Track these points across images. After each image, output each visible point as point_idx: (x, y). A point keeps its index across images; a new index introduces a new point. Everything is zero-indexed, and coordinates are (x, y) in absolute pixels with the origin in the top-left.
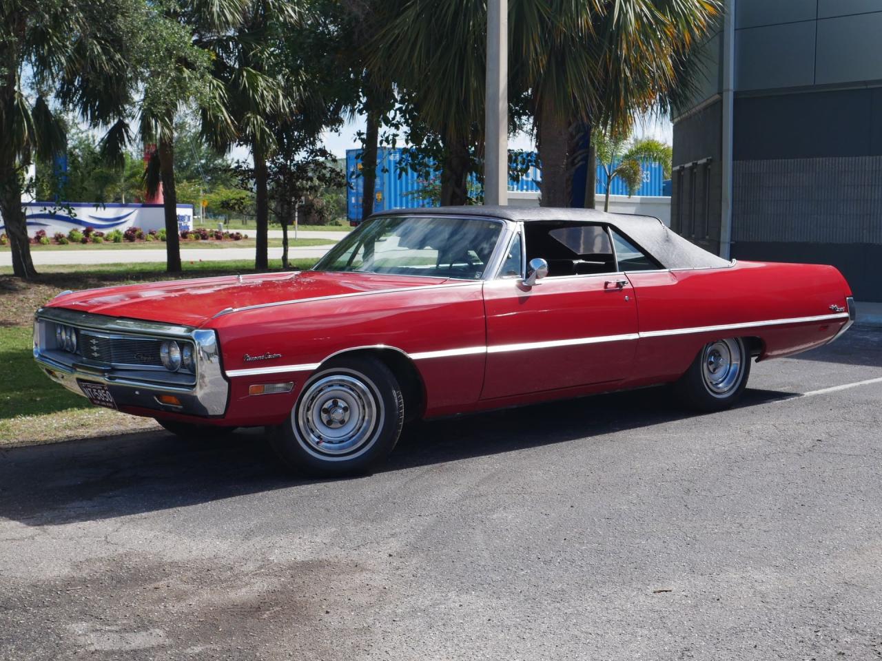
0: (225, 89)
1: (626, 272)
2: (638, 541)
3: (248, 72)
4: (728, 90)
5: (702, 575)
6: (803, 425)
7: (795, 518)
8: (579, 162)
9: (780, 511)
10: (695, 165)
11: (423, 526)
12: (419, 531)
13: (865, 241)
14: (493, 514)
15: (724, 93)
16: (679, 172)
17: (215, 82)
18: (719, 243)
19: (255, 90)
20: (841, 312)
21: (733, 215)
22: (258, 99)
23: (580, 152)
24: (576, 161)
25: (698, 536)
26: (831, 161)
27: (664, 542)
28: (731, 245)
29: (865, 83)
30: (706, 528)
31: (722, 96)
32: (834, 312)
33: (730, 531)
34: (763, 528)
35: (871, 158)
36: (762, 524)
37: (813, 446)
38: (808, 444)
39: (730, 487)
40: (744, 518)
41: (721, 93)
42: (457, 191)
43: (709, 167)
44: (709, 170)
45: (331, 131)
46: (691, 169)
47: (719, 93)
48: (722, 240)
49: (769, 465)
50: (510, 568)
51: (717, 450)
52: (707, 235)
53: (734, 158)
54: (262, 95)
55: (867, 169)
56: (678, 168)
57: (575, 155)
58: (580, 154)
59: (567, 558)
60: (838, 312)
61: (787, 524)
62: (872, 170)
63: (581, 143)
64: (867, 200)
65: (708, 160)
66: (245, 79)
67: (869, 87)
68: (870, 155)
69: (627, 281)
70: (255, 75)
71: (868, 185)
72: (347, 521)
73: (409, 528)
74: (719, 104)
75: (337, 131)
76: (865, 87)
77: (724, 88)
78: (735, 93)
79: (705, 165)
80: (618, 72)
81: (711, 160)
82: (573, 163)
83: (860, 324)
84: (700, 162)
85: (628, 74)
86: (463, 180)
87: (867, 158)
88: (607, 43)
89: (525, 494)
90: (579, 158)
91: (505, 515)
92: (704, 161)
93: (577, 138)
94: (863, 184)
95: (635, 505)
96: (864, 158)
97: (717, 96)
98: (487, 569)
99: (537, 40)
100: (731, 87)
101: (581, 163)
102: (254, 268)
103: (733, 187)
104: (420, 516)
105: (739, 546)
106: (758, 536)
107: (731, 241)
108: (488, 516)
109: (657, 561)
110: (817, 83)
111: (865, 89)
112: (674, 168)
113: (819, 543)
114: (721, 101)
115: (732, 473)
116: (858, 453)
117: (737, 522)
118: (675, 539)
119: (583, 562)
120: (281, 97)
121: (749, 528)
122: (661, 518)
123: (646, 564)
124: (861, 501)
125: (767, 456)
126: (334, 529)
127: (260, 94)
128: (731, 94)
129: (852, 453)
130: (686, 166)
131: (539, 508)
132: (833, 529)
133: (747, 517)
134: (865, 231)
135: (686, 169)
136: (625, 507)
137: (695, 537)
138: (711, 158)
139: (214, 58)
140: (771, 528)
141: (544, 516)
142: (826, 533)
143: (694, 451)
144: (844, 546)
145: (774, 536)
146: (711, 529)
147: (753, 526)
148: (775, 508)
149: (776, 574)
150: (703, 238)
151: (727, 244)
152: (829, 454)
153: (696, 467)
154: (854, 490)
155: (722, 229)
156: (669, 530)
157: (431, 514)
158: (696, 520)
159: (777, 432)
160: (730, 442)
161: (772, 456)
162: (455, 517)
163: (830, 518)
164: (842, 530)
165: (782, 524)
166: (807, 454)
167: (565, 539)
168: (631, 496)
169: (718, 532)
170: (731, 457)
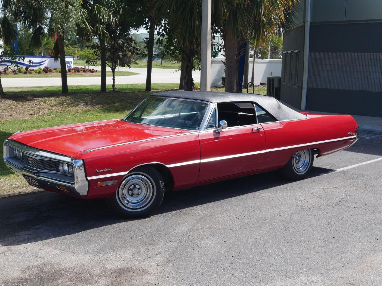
0: (88, 14)
1: (261, 123)
2: (263, 258)
3: (97, 6)
4: (308, 21)
5: (290, 278)
6: (335, 189)
7: (330, 245)
9: (324, 240)
11: (172, 247)
12: (170, 251)
13: (365, 90)
14: (202, 241)
16: (285, 54)
17: (83, 10)
18: (302, 88)
19: (100, 15)
20: (353, 135)
21: (308, 76)
22: (101, 18)
23: (242, 49)
24: (241, 53)
26: (351, 54)
27: (275, 259)
28: (307, 89)
29: (367, 20)
30: (292, 250)
31: (305, 24)
32: (350, 135)
33: (303, 252)
34: (317, 251)
35: (369, 53)
36: (316, 248)
37: (339, 202)
38: (337, 200)
39: (303, 226)
41: (304, 23)
42: (189, 64)
44: (299, 55)
45: (134, 30)
46: (291, 53)
47: (303, 23)
48: (303, 87)
49: (320, 213)
50: (209, 273)
51: (299, 203)
52: (297, 83)
53: (310, 51)
54: (103, 17)
55: (367, 58)
56: (285, 52)
57: (240, 51)
58: (242, 50)
59: (233, 268)
60: (352, 136)
61: (327, 248)
62: (369, 59)
63: (243, 46)
64: (366, 72)
65: (298, 51)
66: (96, 9)
67: (369, 22)
69: (261, 128)
70: (100, 8)
71: (367, 65)
72: (140, 245)
73: (166, 248)
74: (303, 27)
75: (136, 30)
76: (367, 22)
77: (306, 20)
78: (311, 23)
79: (297, 53)
80: (260, 19)
81: (299, 51)
82: (239, 54)
83: (362, 129)
84: (294, 51)
85: (264, 20)
86: (191, 60)
87: (367, 53)
88: (255, 7)
89: (216, 229)
90: (242, 52)
91: (207, 241)
92: (296, 51)
93: (241, 43)
94: (365, 65)
95: (263, 236)
96: (365, 53)
97: (303, 24)
98: (199, 274)
99: (225, 6)
100: (309, 20)
101: (243, 54)
102: (100, 91)
103: (309, 64)
104: (171, 242)
105: (306, 261)
106: (314, 256)
107: (307, 87)
108: (200, 242)
109: (271, 270)
110: (346, 20)
111: (367, 23)
112: (284, 52)
113: (340, 260)
114: (304, 26)
115: (304, 218)
116: (358, 206)
117: (306, 247)
118: (279, 257)
119: (240, 270)
120: (112, 16)
121: (311, 251)
122: (273, 244)
123: (266, 272)
124: (358, 235)
125: (319, 207)
126: (134, 249)
127: (102, 16)
128: (309, 23)
129: (355, 206)
130: (289, 52)
131: (222, 237)
132: (346, 252)
133: (310, 244)
134: (365, 85)
135: (289, 53)
136: (258, 237)
137: (288, 256)
138: (299, 50)
139: (82, 3)
140: (320, 251)
141: (224, 242)
142: (343, 254)
143: (289, 204)
144: (351, 261)
145: (321, 256)
146: (294, 251)
147: (312, 250)
148: (322, 239)
149: (321, 278)
150: (295, 85)
151: (305, 89)
152: (346, 207)
153: (289, 214)
154: (356, 229)
155: (303, 82)
156: (277, 251)
157: (176, 241)
158: (288, 246)
159: (324, 193)
160: (304, 199)
161: (321, 207)
162: (186, 243)
163: (345, 245)
164: (350, 252)
165: (325, 248)
166: (336, 207)
167: (232, 257)
168: (261, 231)
169: (297, 253)
170: (304, 208)
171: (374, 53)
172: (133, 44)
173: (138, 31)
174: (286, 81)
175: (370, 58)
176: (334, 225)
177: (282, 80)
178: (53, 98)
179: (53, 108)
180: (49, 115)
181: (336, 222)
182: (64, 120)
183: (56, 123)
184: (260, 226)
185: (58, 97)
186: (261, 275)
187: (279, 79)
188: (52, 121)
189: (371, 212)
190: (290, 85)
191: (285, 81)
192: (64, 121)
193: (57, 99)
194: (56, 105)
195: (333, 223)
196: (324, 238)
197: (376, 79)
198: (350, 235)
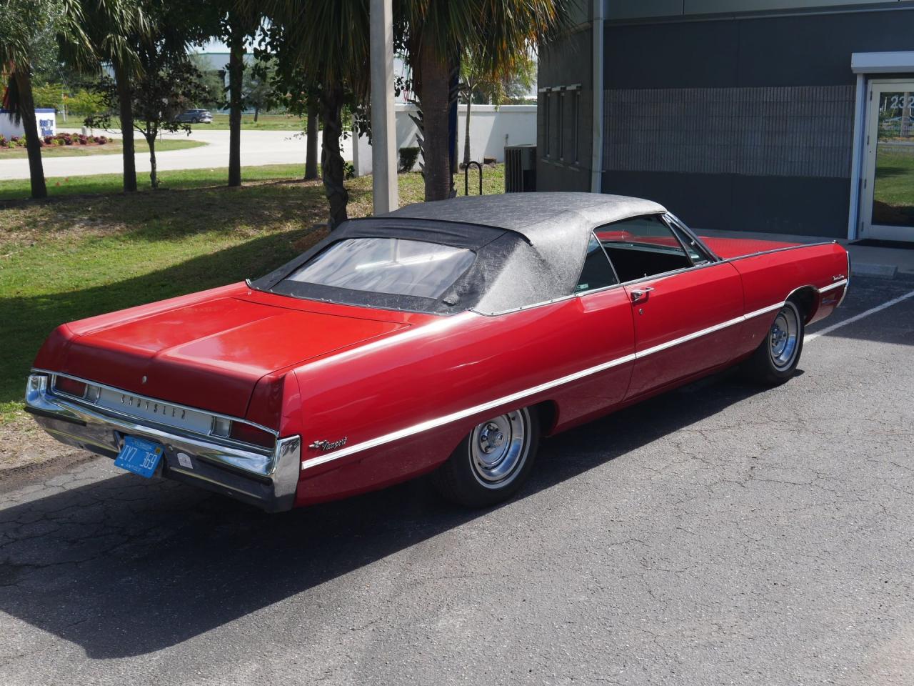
0: (82, 9)
2: (615, 669)
4: (598, 19)
6: (729, 430)
7: (775, 610)
9: (754, 596)
10: (563, 90)
11: (360, 651)
12: (356, 663)
13: (732, 171)
14: (438, 621)
15: (594, 22)
16: (545, 94)
17: (71, 1)
18: (590, 172)
19: (114, 11)
21: (604, 144)
22: (117, 18)
25: (679, 654)
28: (602, 174)
29: (733, 14)
30: (683, 636)
31: (592, 24)
33: (711, 640)
34: (746, 632)
35: (738, 89)
36: (742, 623)
37: (752, 468)
39: (688, 552)
40: (719, 612)
41: (591, 22)
43: (578, 93)
44: (578, 96)
45: (195, 45)
46: (558, 93)
47: (588, 22)
48: (593, 169)
49: (717, 505)
52: (577, 160)
53: (604, 89)
54: (122, 17)
55: (734, 101)
56: (544, 90)
61: (770, 622)
62: (740, 102)
64: (734, 130)
65: (577, 87)
67: (736, 18)
68: (737, 87)
71: (736, 116)
72: (269, 647)
73: (344, 655)
74: (589, 31)
76: (733, 18)
77: (595, 16)
78: (605, 22)
79: (573, 92)
80: (501, 12)
81: (580, 87)
84: (569, 88)
85: (511, 17)
86: (337, 114)
87: (735, 89)
89: (465, 576)
91: (451, 621)
92: (573, 87)
94: (730, 115)
95: (593, 592)
96: (731, 89)
97: (588, 24)
100: (601, 15)
102: (122, 191)
103: (604, 116)
104: (353, 630)
105: (730, 671)
106: (746, 650)
107: (603, 169)
108: (433, 626)
110: (686, 13)
111: (733, 21)
112: (541, 90)
113: (815, 659)
114: (591, 29)
115: (683, 525)
116: (803, 480)
117: (714, 622)
118: (655, 662)
120: (141, 15)
121: (731, 633)
122: (628, 618)
124: (835, 572)
125: (709, 488)
126: (255, 666)
127: (118, 13)
128: (601, 22)
129: (795, 480)
130: (554, 89)
131: (487, 605)
132: (822, 630)
133: (722, 610)
134: (732, 162)
135: (554, 92)
136: (583, 598)
137: (676, 656)
138: (579, 85)
140: (755, 632)
141: (495, 622)
142: (816, 637)
143: (631, 483)
144: (844, 662)
145: (763, 648)
146: (689, 639)
147: (734, 630)
148: (746, 590)
150: (573, 164)
151: (598, 174)
152: (773, 484)
153: (640, 514)
154: (820, 550)
155: (593, 158)
156: (643, 642)
157: (366, 626)
158: (668, 621)
159: (708, 445)
161: (714, 488)
162: (395, 630)
163: (812, 607)
164: (832, 630)
165: (765, 623)
166: (749, 484)
167: (530, 671)
168: (584, 574)
169: (699, 644)
170: (672, 493)
171: (752, 89)
172: (194, 79)
173: (203, 48)
174: (548, 156)
175: (741, 100)
176: (763, 542)
177: (539, 153)
178: (12, 211)
179: (14, 235)
180: (5, 254)
181: (764, 532)
182: (40, 263)
183: (22, 271)
184: (577, 558)
185: (23, 209)
187: (533, 151)
188: (12, 268)
189: (839, 494)
190: (562, 166)
191: (546, 156)
192: (40, 265)
193: (22, 212)
194: (19, 228)
195: (759, 538)
196: (750, 586)
197: (757, 146)
198: (813, 572)
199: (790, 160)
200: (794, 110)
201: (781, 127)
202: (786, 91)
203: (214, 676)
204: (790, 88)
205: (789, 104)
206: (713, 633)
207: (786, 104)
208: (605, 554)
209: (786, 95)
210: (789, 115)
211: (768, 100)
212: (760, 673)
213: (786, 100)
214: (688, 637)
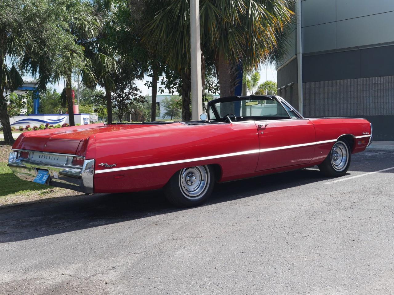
0: (92, 62)
2: (259, 268)
3: (101, 55)
4: (300, 53)
6: (344, 194)
7: (351, 249)
8: (237, 84)
9: (341, 244)
10: (287, 86)
11: (134, 260)
12: (130, 264)
14: (177, 251)
15: (298, 55)
16: (280, 90)
17: (87, 59)
19: (104, 62)
21: (303, 106)
22: (105, 66)
23: (237, 80)
24: (236, 84)
25: (295, 263)
26: (344, 81)
27: (275, 268)
29: (358, 47)
30: (299, 257)
33: (314, 259)
34: (333, 257)
36: (332, 253)
37: (352, 205)
38: (349, 204)
39: (311, 230)
40: (321, 250)
41: (296, 55)
42: (186, 98)
43: (293, 86)
44: (293, 88)
46: (285, 88)
49: (331, 216)
50: (178, 291)
51: (303, 208)
53: (303, 82)
54: (107, 66)
55: (360, 84)
56: (280, 88)
57: (235, 81)
58: (237, 81)
59: (215, 282)
61: (347, 253)
62: (362, 84)
63: (237, 76)
64: (361, 97)
65: (292, 83)
66: (100, 58)
67: (359, 49)
70: (104, 56)
71: (361, 91)
72: (91, 259)
73: (125, 262)
74: (296, 59)
76: (358, 49)
77: (298, 52)
79: (291, 86)
80: (252, 40)
82: (234, 85)
84: (289, 85)
85: (256, 42)
86: (188, 94)
87: (360, 79)
88: (246, 27)
89: (198, 237)
90: (237, 82)
91: (184, 251)
93: (236, 74)
94: (358, 90)
95: (258, 243)
96: (358, 79)
98: (162, 292)
99: (214, 25)
100: (301, 51)
103: (303, 94)
104: (135, 254)
105: (320, 270)
106: (331, 263)
108: (174, 253)
109: (270, 283)
110: (337, 48)
111: (358, 50)
112: (278, 89)
113: (368, 266)
115: (312, 222)
116: (376, 208)
117: (317, 253)
118: (281, 266)
119: (224, 285)
120: (115, 64)
121: (325, 257)
122: (273, 251)
123: (263, 286)
124: (386, 237)
125: (329, 211)
126: (81, 265)
127: (106, 64)
128: (301, 55)
129: (373, 209)
130: (283, 87)
131: (204, 246)
133: (323, 249)
136: (253, 245)
137: (293, 264)
138: (293, 82)
139: (84, 49)
140: (338, 256)
141: (205, 252)
142: (371, 259)
143: (291, 210)
144: (384, 268)
145: (340, 262)
147: (327, 256)
148: (338, 243)
149: (346, 291)
152: (361, 210)
153: (292, 219)
154: (380, 230)
156: (278, 259)
157: (141, 253)
158: (293, 252)
159: (332, 199)
160: (309, 204)
161: (331, 211)
162: (154, 254)
163: (371, 248)
164: (380, 256)
165: (344, 254)
166: (349, 210)
167: (215, 268)
168: (257, 237)
169: (307, 260)
170: (310, 213)
171: (367, 78)
173: (142, 81)
176: (351, 227)
181: (352, 224)
184: (255, 232)
186: (256, 290)
195: (349, 226)
196: (340, 242)
197: (371, 103)
198: (375, 237)
199: (386, 108)
200: (387, 87)
201: (381, 94)
202: (383, 78)
203: (59, 267)
204: (384, 77)
205: (384, 84)
206: (315, 257)
207: (383, 84)
208: (269, 231)
209: (383, 80)
210: (384, 89)
211: (375, 83)
212: (336, 271)
213: (383, 82)
214: (301, 258)
